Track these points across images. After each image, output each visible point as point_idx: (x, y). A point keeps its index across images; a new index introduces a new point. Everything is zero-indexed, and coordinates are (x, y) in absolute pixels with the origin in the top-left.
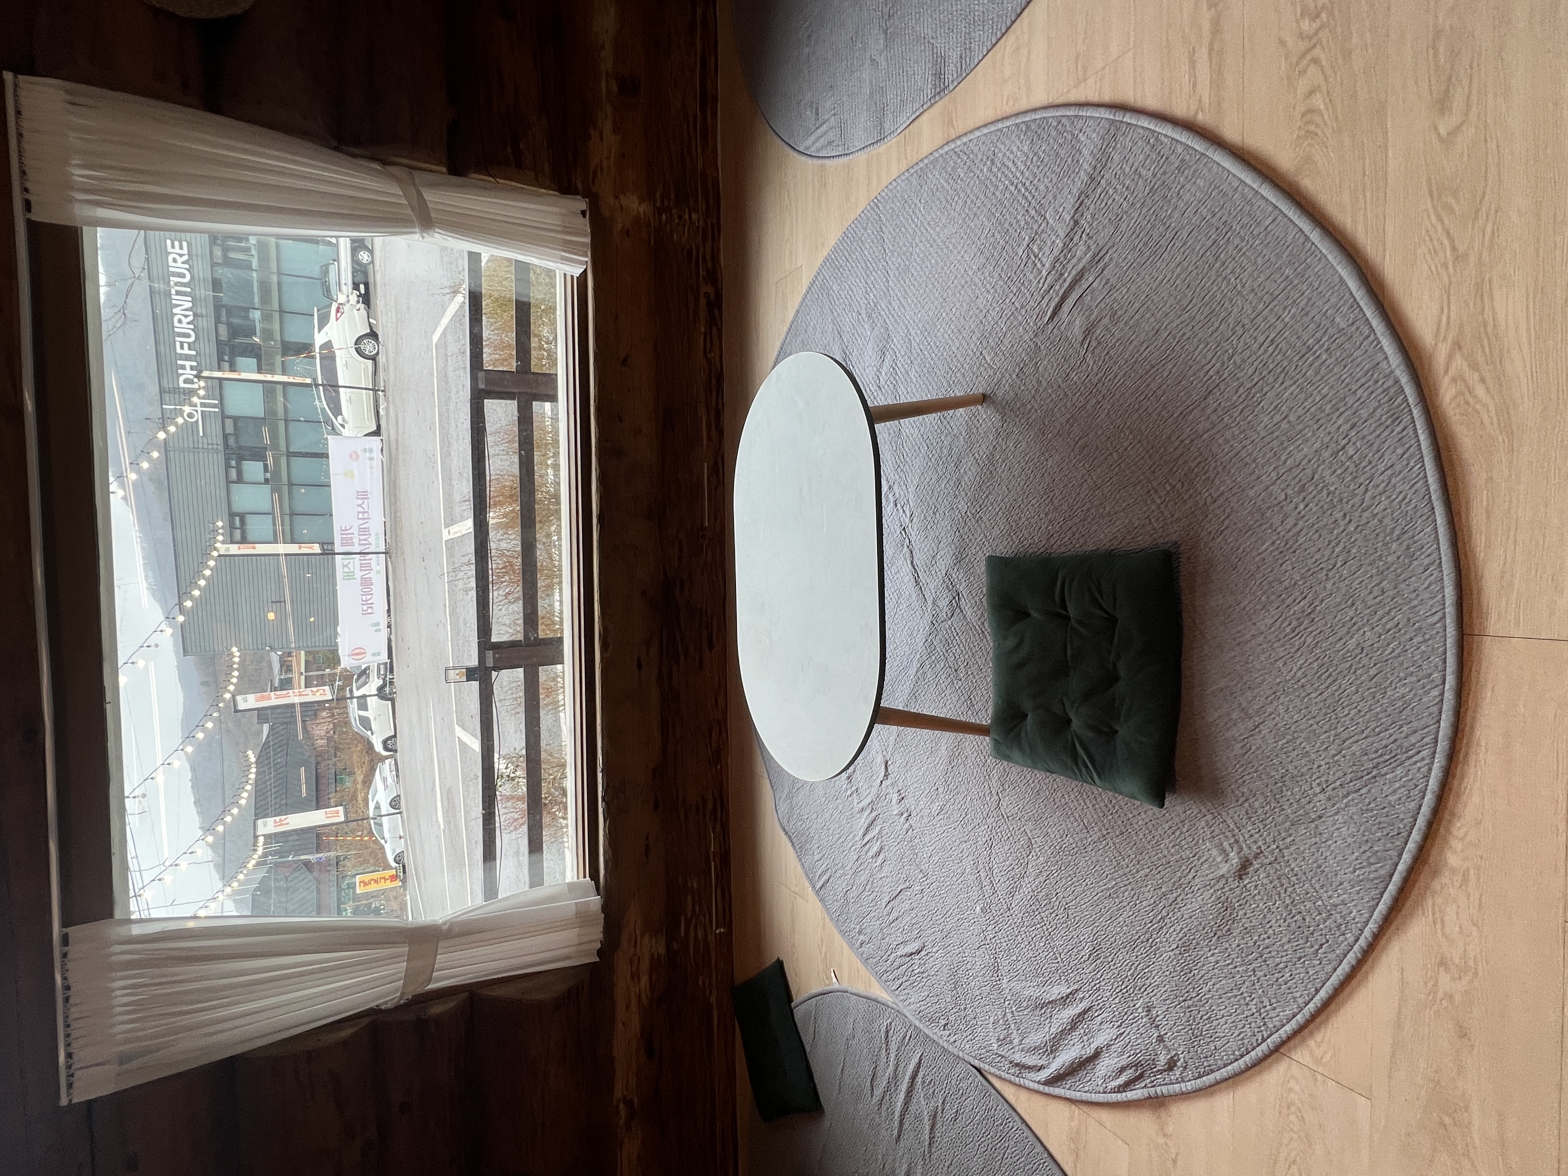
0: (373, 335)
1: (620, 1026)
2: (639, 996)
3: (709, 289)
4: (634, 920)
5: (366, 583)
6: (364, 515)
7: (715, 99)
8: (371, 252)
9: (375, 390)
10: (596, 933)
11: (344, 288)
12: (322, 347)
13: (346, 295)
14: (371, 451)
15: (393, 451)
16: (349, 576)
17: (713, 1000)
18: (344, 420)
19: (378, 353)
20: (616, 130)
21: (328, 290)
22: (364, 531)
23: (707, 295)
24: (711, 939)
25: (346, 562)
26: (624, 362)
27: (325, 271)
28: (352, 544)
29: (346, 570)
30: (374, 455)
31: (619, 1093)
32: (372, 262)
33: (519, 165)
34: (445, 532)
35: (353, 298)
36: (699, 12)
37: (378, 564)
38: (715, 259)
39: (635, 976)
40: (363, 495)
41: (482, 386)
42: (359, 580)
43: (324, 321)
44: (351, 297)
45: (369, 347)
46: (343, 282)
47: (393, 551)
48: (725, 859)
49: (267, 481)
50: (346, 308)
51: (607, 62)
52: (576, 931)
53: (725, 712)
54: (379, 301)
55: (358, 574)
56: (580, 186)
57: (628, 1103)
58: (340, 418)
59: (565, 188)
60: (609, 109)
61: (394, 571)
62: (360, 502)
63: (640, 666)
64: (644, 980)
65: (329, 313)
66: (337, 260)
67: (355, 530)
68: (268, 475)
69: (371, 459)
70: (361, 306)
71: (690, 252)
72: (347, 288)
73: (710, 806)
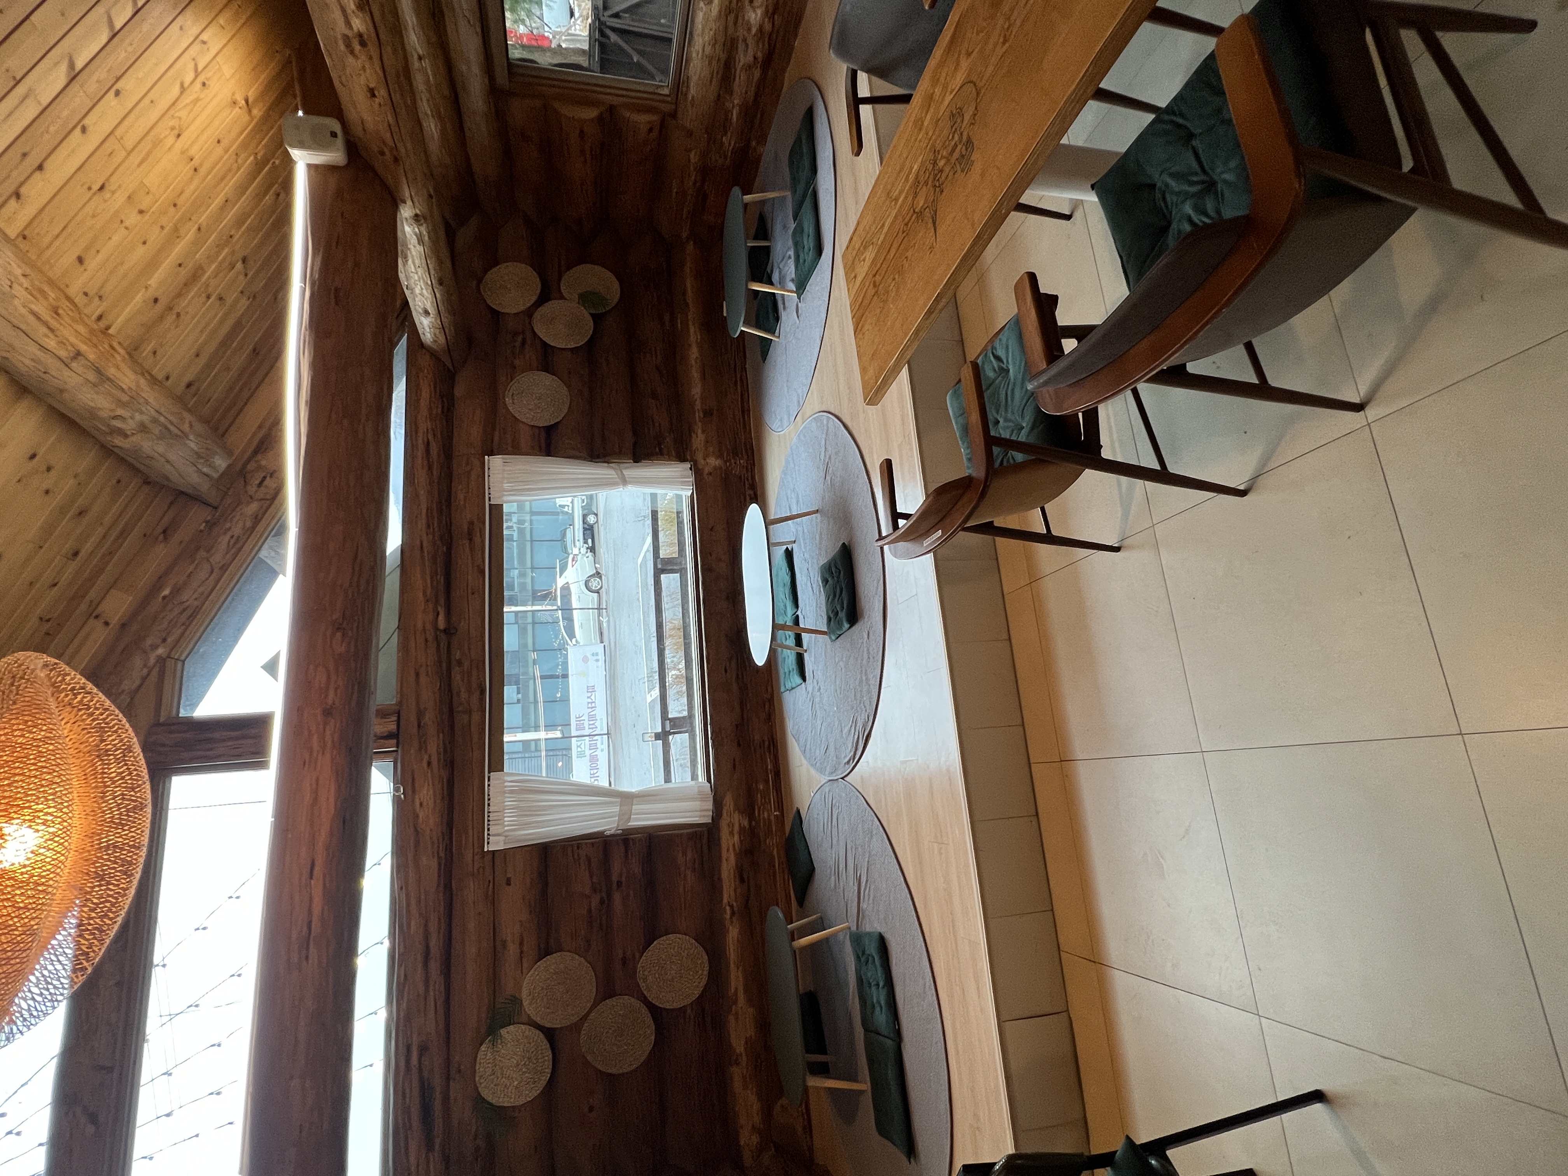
0: (598, 574)
1: (724, 861)
2: (734, 845)
3: (752, 493)
4: (729, 802)
5: (594, 759)
6: (592, 706)
7: (749, 411)
8: (596, 515)
9: (599, 609)
10: (709, 805)
11: (577, 543)
12: (563, 588)
13: (578, 548)
14: (597, 654)
15: (613, 648)
16: (581, 755)
17: (775, 852)
18: (577, 641)
19: (601, 588)
20: (703, 432)
21: (566, 548)
22: (592, 717)
23: (750, 495)
24: (772, 818)
25: (579, 743)
26: (711, 530)
27: (564, 535)
28: (584, 729)
29: (579, 749)
30: (600, 657)
31: (725, 901)
32: (597, 522)
33: (662, 454)
34: (648, 696)
35: (583, 550)
36: (739, 376)
37: (602, 743)
38: (753, 478)
39: (732, 833)
40: (591, 689)
41: (659, 566)
42: (588, 757)
43: (563, 569)
44: (582, 550)
45: (595, 584)
46: (577, 539)
47: (612, 732)
48: (777, 774)
49: (518, 701)
50: (579, 557)
51: (698, 405)
52: (698, 803)
53: (772, 695)
54: (601, 550)
55: (588, 752)
56: (689, 458)
57: (731, 906)
58: (574, 640)
59: (682, 459)
60: (700, 424)
61: (614, 748)
62: (589, 694)
63: (726, 671)
64: (736, 837)
65: (567, 562)
66: (572, 524)
67: (586, 717)
68: (520, 696)
69: (597, 660)
70: (589, 554)
71: (740, 477)
72: (580, 543)
73: (767, 743)
